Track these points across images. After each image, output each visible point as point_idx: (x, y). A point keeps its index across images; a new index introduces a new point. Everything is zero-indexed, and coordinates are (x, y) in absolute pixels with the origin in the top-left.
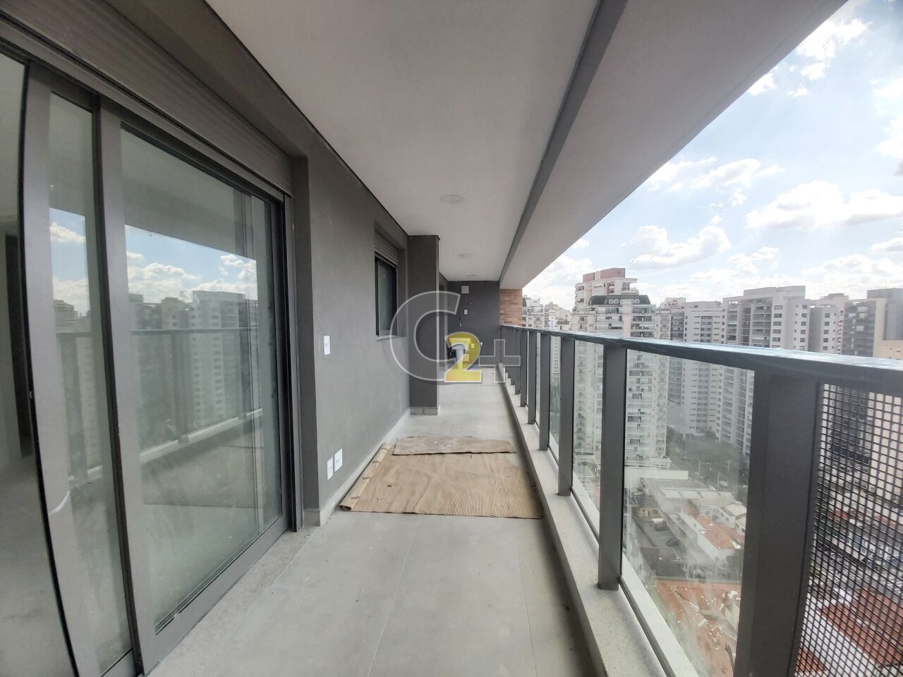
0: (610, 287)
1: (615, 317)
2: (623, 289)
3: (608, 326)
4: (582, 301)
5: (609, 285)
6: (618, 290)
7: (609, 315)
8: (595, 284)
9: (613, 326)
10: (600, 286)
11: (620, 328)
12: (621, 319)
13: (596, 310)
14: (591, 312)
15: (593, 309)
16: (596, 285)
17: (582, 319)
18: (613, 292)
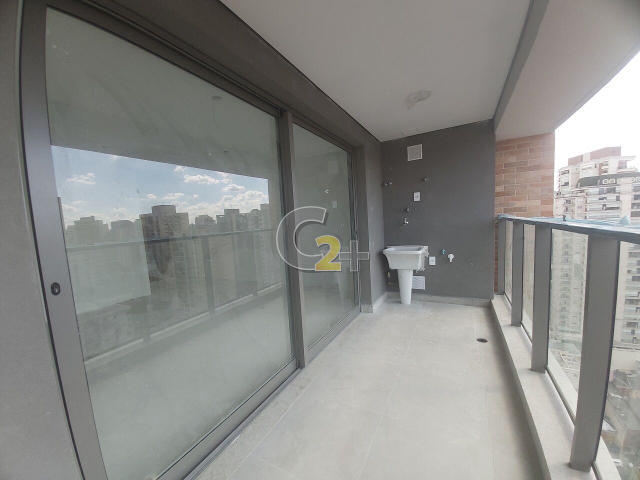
0: (603, 168)
1: (611, 197)
2: (619, 168)
3: (601, 206)
4: (566, 184)
5: (601, 165)
6: (612, 169)
7: (603, 196)
8: (583, 165)
9: (608, 206)
10: (590, 168)
11: (618, 208)
12: (618, 199)
13: (586, 191)
14: (579, 194)
15: (582, 191)
16: (584, 167)
17: (568, 202)
18: (606, 172)
